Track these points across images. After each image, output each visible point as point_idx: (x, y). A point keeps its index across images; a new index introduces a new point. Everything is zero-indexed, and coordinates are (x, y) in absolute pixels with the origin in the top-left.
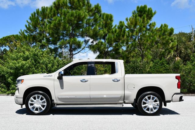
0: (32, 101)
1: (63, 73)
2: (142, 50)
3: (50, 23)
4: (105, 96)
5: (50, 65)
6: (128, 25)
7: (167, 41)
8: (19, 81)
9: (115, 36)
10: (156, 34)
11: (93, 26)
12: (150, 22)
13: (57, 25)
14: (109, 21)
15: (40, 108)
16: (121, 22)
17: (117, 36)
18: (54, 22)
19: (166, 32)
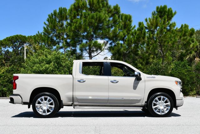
2: (162, 51)
3: (70, 25)
6: (148, 26)
7: (188, 42)
9: (135, 38)
10: (176, 35)
11: (112, 28)
12: (171, 22)
13: (78, 28)
14: (128, 22)
16: (140, 24)
17: (138, 38)
19: (187, 32)
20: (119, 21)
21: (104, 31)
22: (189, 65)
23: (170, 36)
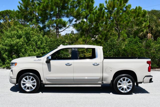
0: (24, 81)
1: (50, 57)
2: (118, 29)
3: (39, 4)
4: (86, 78)
5: (39, 43)
6: (107, 7)
7: (140, 21)
8: (13, 63)
9: (96, 17)
10: (131, 15)
11: (77, 8)
12: (127, 5)
13: (45, 7)
14: (91, 3)
15: (31, 87)
16: (101, 5)
17: (98, 16)
18: (43, 4)
19: (140, 14)
20: (83, 2)
21: (69, 10)
22: (140, 42)
23: (125, 16)
